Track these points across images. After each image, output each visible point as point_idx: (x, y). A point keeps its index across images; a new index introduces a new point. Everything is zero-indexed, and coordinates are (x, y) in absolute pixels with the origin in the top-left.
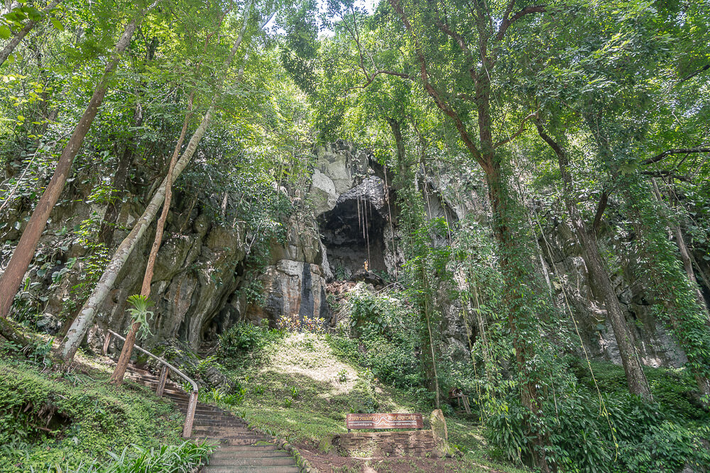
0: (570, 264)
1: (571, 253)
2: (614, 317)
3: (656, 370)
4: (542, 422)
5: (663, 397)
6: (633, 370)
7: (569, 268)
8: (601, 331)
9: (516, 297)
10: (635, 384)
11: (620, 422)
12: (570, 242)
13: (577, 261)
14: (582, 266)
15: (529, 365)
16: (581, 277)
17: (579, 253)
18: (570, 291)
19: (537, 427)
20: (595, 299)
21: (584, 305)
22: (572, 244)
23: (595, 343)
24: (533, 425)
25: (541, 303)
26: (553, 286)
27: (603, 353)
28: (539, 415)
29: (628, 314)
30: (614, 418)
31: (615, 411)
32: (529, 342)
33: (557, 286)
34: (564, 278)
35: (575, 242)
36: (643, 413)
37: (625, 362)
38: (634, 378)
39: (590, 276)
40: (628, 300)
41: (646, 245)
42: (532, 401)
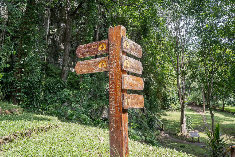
0: (60, 25)
1: (62, 21)
2: (66, 51)
3: (73, 72)
4: (20, 84)
5: (70, 81)
6: (64, 71)
7: (59, 27)
8: (60, 55)
9: (27, 29)
10: (63, 76)
11: (51, 87)
12: (63, 16)
13: (63, 25)
14: (64, 28)
15: (22, 61)
16: (62, 32)
17: (65, 22)
18: (55, 36)
19: (17, 85)
20: (63, 43)
21: (59, 44)
22: (64, 17)
23: (57, 59)
24: (15, 85)
25: (38, 36)
26: (49, 32)
27: (58, 63)
28: (20, 81)
29: (72, 52)
30: (50, 86)
31: (51, 84)
32: (26, 51)
33: (51, 32)
34: (55, 30)
35: (65, 17)
36: (61, 85)
37: (63, 68)
38: (63, 73)
39: (65, 33)
40: (74, 47)
41: (86, 28)
42: (18, 75)
